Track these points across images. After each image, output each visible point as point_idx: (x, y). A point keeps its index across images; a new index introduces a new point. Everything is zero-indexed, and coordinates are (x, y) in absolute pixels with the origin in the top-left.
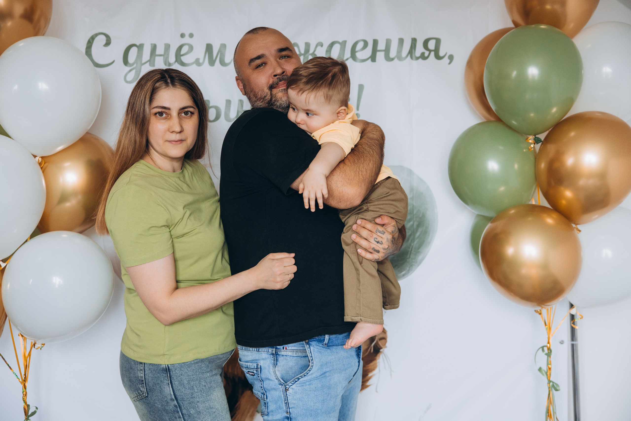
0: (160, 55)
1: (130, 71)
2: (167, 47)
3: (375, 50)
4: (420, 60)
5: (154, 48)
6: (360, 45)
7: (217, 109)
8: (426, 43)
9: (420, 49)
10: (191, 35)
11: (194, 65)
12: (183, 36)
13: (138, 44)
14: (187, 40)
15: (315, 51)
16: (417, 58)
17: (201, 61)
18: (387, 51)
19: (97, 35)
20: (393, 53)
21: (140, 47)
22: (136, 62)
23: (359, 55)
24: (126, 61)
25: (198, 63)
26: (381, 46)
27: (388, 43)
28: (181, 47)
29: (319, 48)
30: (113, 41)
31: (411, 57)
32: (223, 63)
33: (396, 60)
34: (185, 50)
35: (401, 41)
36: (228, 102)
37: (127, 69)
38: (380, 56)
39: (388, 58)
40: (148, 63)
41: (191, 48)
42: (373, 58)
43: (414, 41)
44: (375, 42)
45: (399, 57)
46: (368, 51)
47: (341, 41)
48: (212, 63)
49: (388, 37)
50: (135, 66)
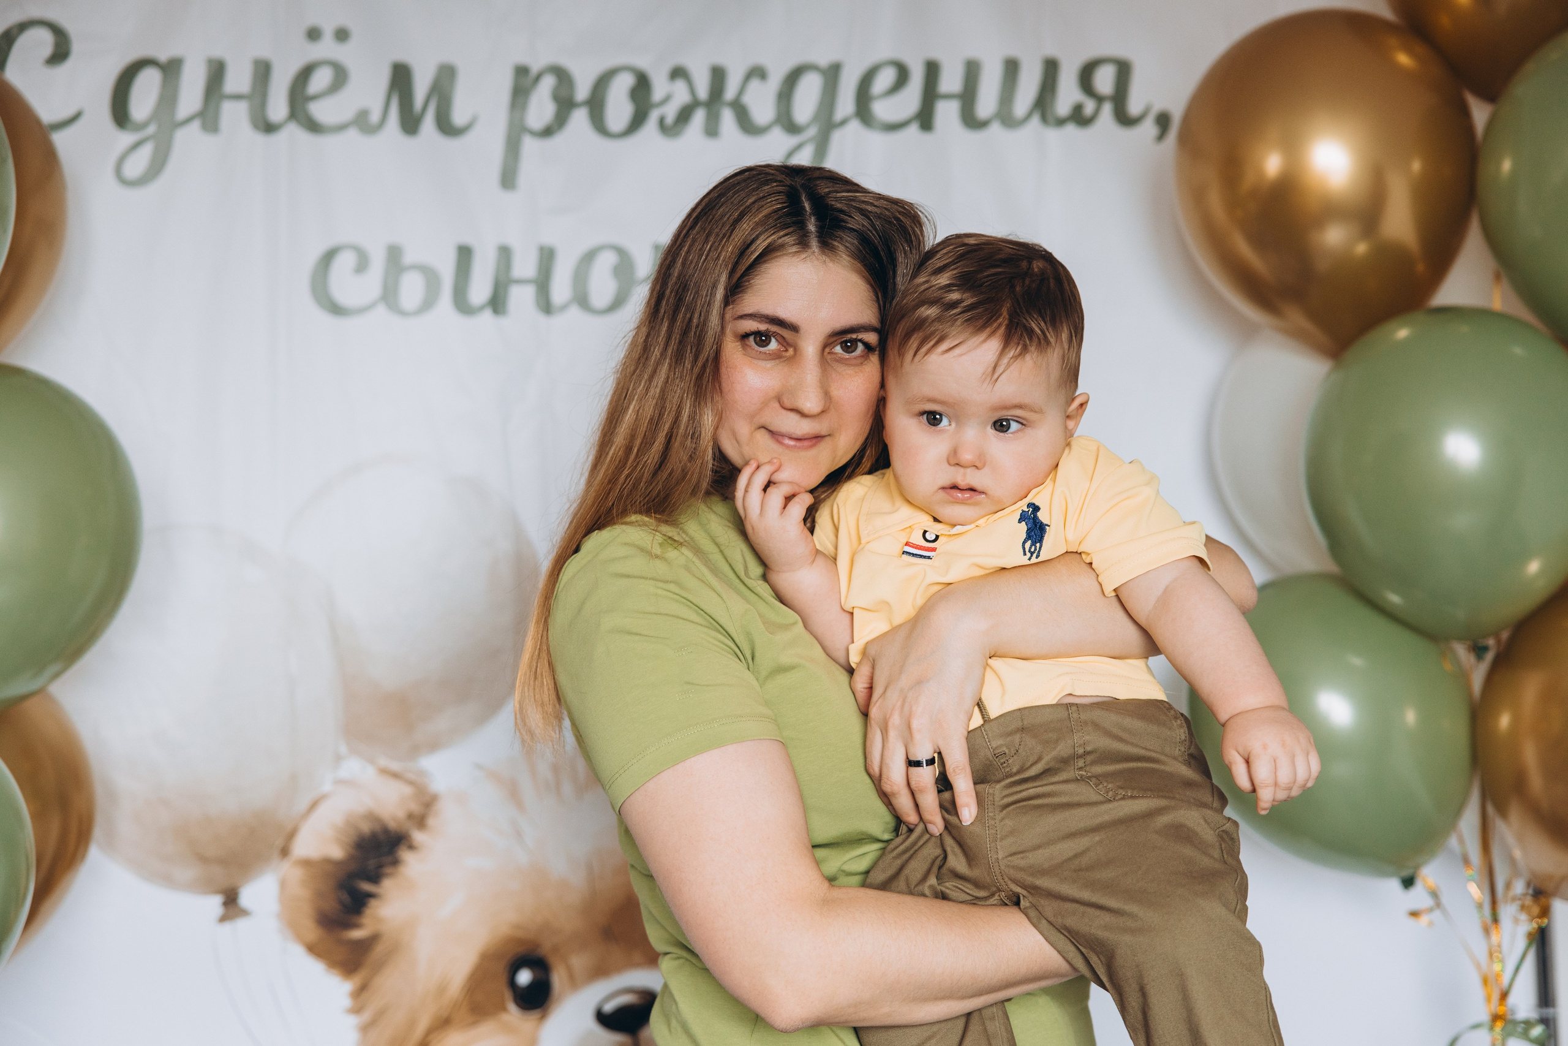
0: (238, 97)
1: (136, 145)
2: (263, 71)
3: (930, 95)
4: (1071, 129)
5: (217, 72)
6: (885, 79)
7: (431, 276)
8: (1086, 75)
9: (1068, 95)
10: (342, 35)
11: (353, 134)
12: (314, 34)
13: (163, 57)
14: (327, 48)
15: (742, 91)
16: (1061, 122)
17: (375, 117)
18: (968, 96)
19: (23, 27)
20: (987, 103)
21: (171, 69)
22: (156, 115)
23: (883, 109)
24: (120, 114)
25: (362, 122)
26: (951, 81)
27: (972, 71)
28: (305, 74)
29: (755, 84)
30: (76, 47)
31: (1044, 119)
32: (446, 127)
33: (996, 128)
34: (321, 80)
35: (1012, 68)
36: (465, 254)
37: (126, 139)
38: (947, 112)
39: (971, 120)
40: (196, 125)
41: (341, 76)
42: (925, 119)
43: (1051, 68)
44: (932, 70)
45: (1006, 117)
46: (910, 100)
47: (824, 61)
48: (410, 124)
49: (972, 53)
50: (151, 129)
